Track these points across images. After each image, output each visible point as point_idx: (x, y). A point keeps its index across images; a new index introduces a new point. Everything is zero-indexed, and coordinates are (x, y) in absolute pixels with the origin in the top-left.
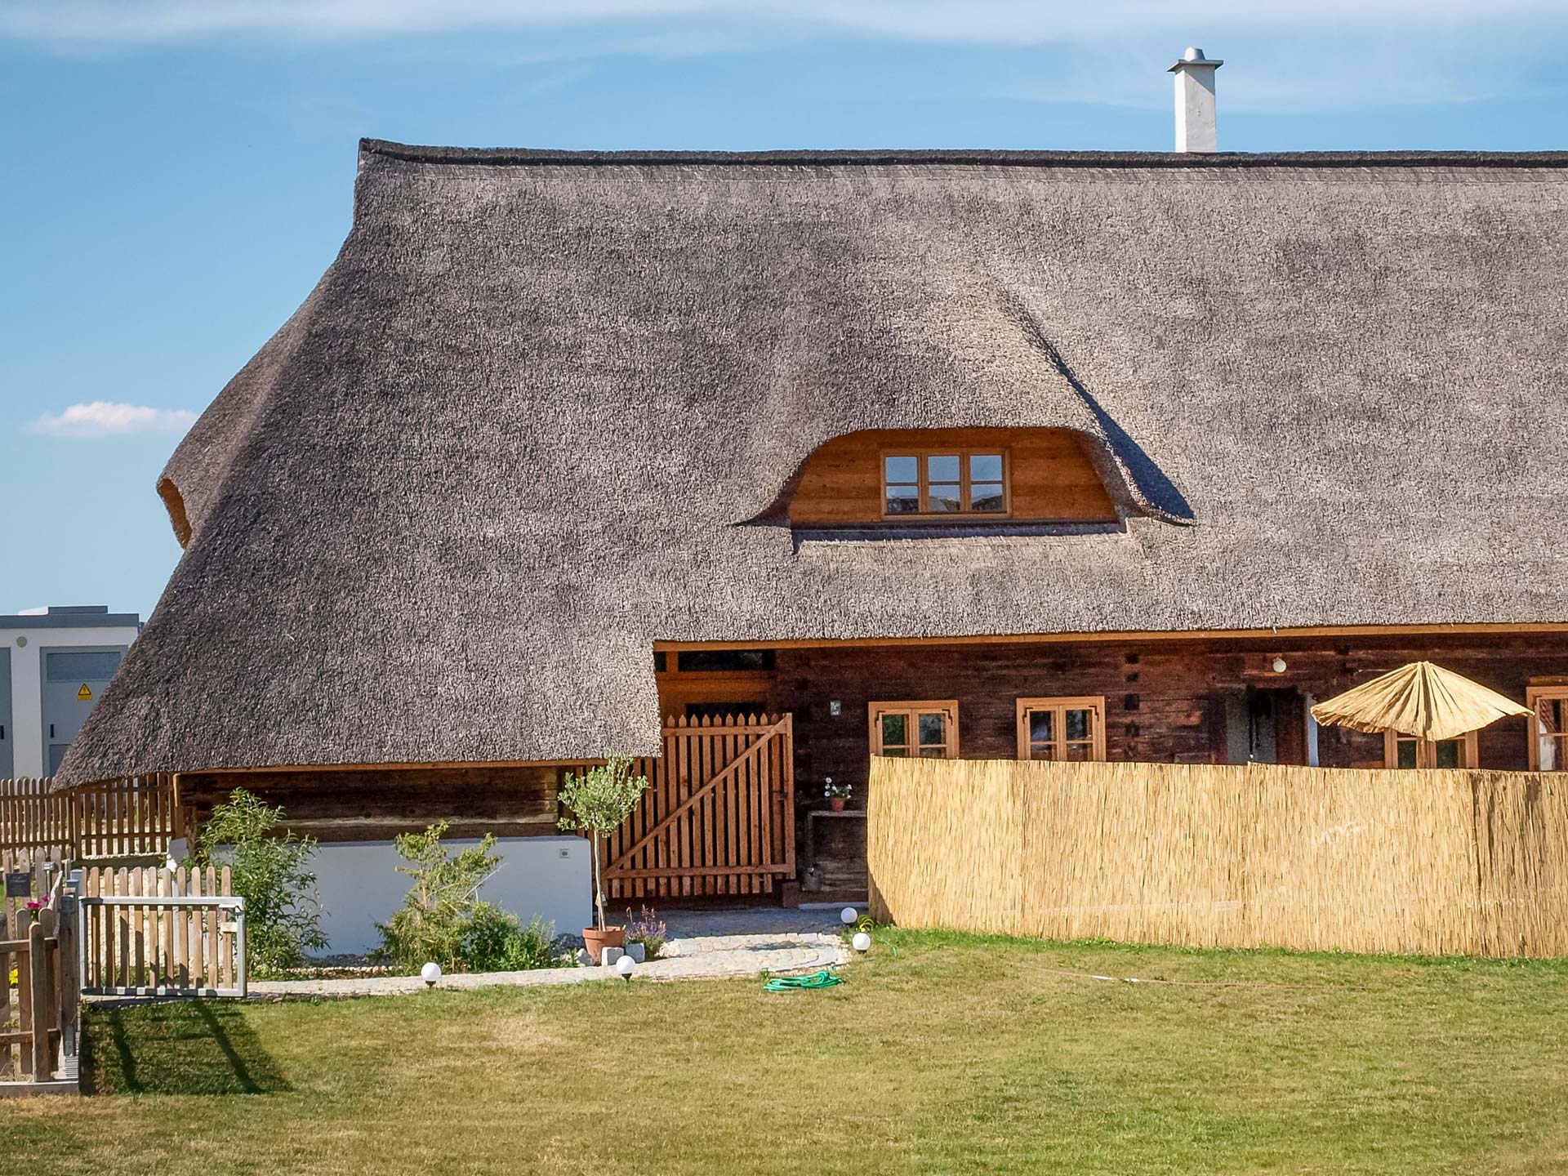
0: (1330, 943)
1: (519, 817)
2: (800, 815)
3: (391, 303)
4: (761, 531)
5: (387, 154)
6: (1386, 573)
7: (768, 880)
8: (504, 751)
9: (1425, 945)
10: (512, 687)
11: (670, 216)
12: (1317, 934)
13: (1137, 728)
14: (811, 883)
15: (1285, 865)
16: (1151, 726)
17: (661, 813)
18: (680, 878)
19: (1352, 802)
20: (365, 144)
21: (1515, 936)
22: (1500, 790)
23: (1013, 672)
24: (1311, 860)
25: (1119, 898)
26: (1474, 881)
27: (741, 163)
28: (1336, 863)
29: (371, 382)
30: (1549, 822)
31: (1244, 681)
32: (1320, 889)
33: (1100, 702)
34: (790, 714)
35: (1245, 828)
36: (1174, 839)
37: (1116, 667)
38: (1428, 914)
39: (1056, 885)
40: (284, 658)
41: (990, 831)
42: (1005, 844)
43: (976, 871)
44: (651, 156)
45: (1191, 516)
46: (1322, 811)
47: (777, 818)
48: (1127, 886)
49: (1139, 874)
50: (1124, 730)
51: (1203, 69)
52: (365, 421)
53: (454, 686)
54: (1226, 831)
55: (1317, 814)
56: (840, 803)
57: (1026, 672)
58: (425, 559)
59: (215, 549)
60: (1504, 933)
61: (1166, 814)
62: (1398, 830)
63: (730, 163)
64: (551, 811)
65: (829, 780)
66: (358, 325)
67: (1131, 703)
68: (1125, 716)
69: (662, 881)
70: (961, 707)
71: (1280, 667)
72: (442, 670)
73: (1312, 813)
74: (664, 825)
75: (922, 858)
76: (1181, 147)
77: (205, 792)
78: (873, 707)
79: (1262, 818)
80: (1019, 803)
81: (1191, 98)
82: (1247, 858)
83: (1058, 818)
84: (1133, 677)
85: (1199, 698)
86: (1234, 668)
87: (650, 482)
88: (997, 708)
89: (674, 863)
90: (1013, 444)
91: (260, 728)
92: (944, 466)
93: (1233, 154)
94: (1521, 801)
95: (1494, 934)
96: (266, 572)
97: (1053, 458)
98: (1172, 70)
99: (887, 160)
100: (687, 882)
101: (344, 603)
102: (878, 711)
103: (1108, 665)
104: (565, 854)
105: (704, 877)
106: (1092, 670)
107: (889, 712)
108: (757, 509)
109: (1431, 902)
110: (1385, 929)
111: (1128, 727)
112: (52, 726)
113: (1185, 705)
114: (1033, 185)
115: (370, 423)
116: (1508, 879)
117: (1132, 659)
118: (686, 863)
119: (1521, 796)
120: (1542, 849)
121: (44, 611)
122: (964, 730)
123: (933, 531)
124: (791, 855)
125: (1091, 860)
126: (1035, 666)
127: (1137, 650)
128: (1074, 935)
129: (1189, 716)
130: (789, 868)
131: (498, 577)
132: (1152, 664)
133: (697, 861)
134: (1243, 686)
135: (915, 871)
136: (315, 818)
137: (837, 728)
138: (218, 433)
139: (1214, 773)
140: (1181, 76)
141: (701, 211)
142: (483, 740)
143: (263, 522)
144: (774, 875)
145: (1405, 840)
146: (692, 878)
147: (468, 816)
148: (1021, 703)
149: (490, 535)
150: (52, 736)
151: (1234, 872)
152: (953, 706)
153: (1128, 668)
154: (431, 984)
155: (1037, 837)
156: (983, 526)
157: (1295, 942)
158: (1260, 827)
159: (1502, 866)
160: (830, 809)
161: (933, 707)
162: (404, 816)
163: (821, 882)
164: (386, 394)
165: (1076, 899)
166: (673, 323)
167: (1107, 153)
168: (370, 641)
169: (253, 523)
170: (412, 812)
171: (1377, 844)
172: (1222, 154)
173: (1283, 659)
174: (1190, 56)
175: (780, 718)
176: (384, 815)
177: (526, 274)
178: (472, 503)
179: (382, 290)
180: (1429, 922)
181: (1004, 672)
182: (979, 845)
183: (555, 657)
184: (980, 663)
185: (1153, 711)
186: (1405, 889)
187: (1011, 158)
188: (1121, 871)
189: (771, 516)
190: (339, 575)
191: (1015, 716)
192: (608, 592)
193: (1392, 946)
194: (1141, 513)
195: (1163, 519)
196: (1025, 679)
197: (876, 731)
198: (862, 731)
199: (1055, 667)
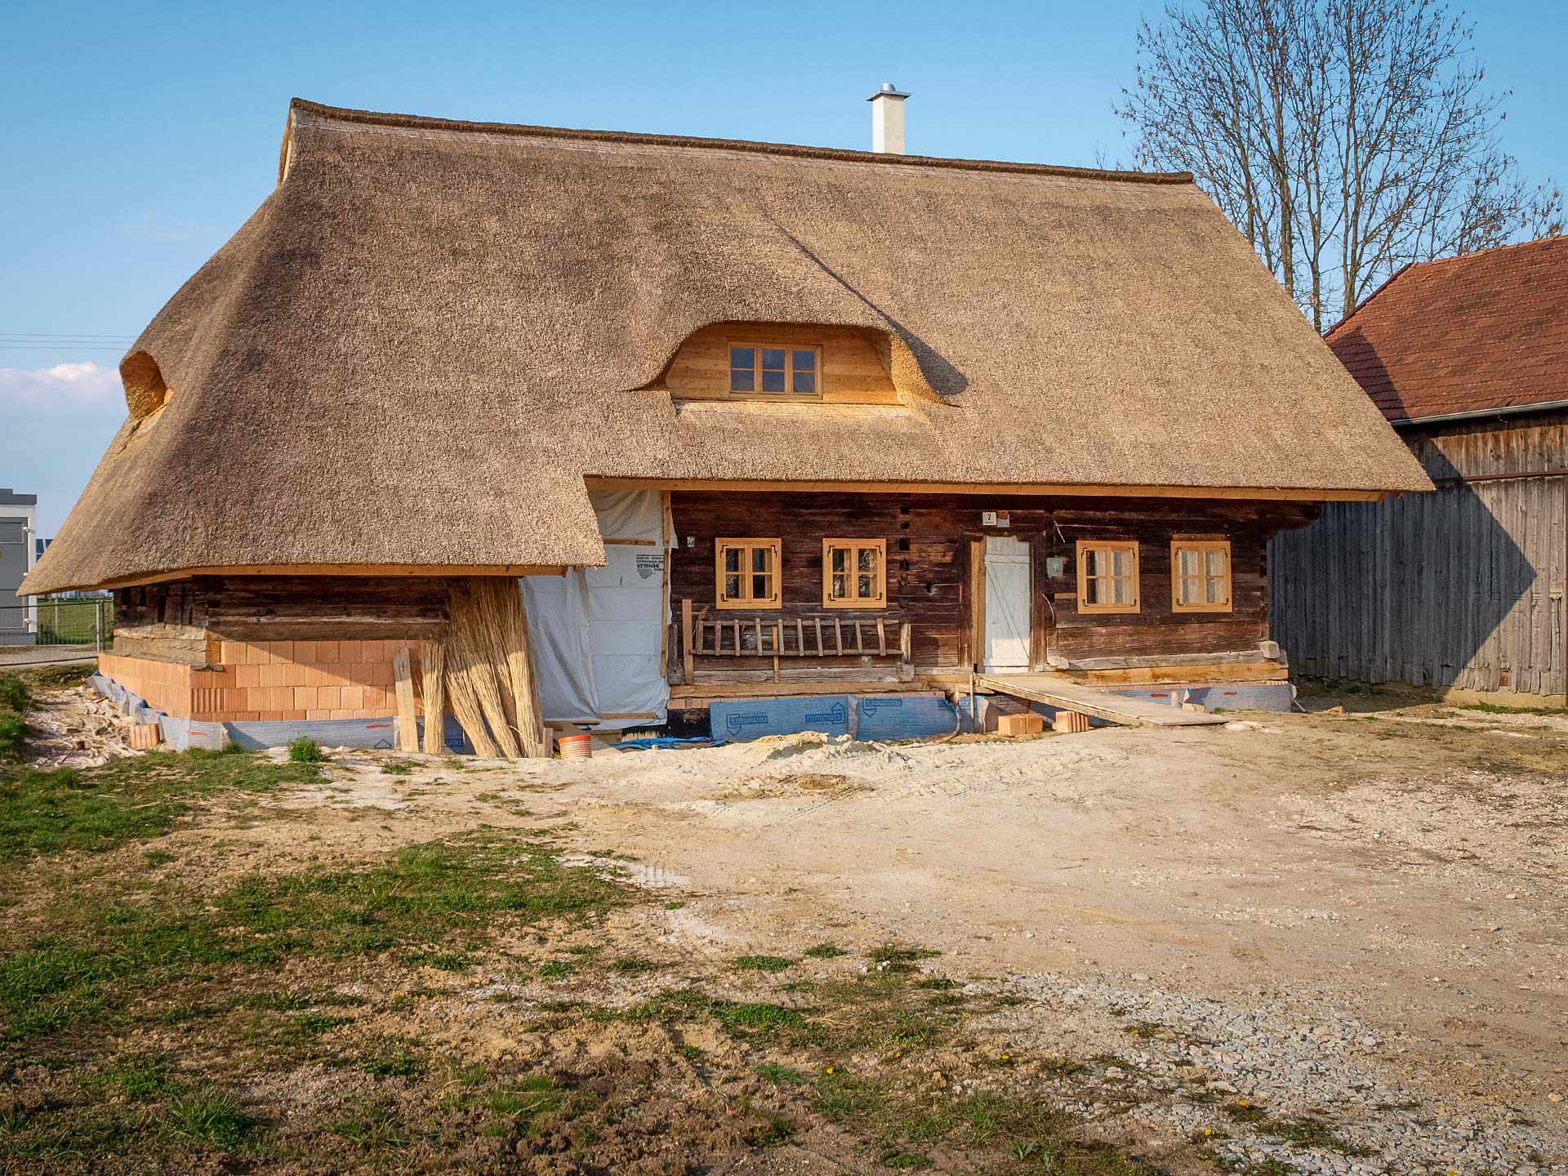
4: (651, 395)
5: (311, 111)
8: (482, 556)
13: (908, 564)
16: (918, 562)
20: (296, 104)
23: (821, 518)
33: (882, 543)
37: (894, 517)
50: (898, 564)
57: (829, 519)
67: (904, 545)
68: (900, 554)
70: (783, 544)
76: (878, 147)
77: (216, 593)
78: (719, 541)
84: (906, 525)
85: (952, 543)
86: (976, 519)
88: (808, 545)
90: (824, 340)
97: (855, 352)
102: (722, 545)
103: (888, 515)
106: (876, 519)
107: (730, 546)
108: (648, 379)
111: (901, 562)
113: (941, 548)
117: (905, 511)
122: (785, 561)
126: (839, 514)
127: (910, 503)
129: (944, 556)
132: (917, 514)
136: (306, 616)
137: (692, 559)
142: (463, 547)
147: (430, 617)
148: (827, 543)
152: (778, 543)
153: (902, 518)
161: (762, 543)
162: (379, 617)
176: (364, 614)
181: (816, 518)
184: (798, 510)
185: (919, 551)
189: (654, 386)
191: (822, 552)
192: (540, 437)
196: (830, 524)
197: (721, 560)
198: (711, 561)
199: (851, 515)
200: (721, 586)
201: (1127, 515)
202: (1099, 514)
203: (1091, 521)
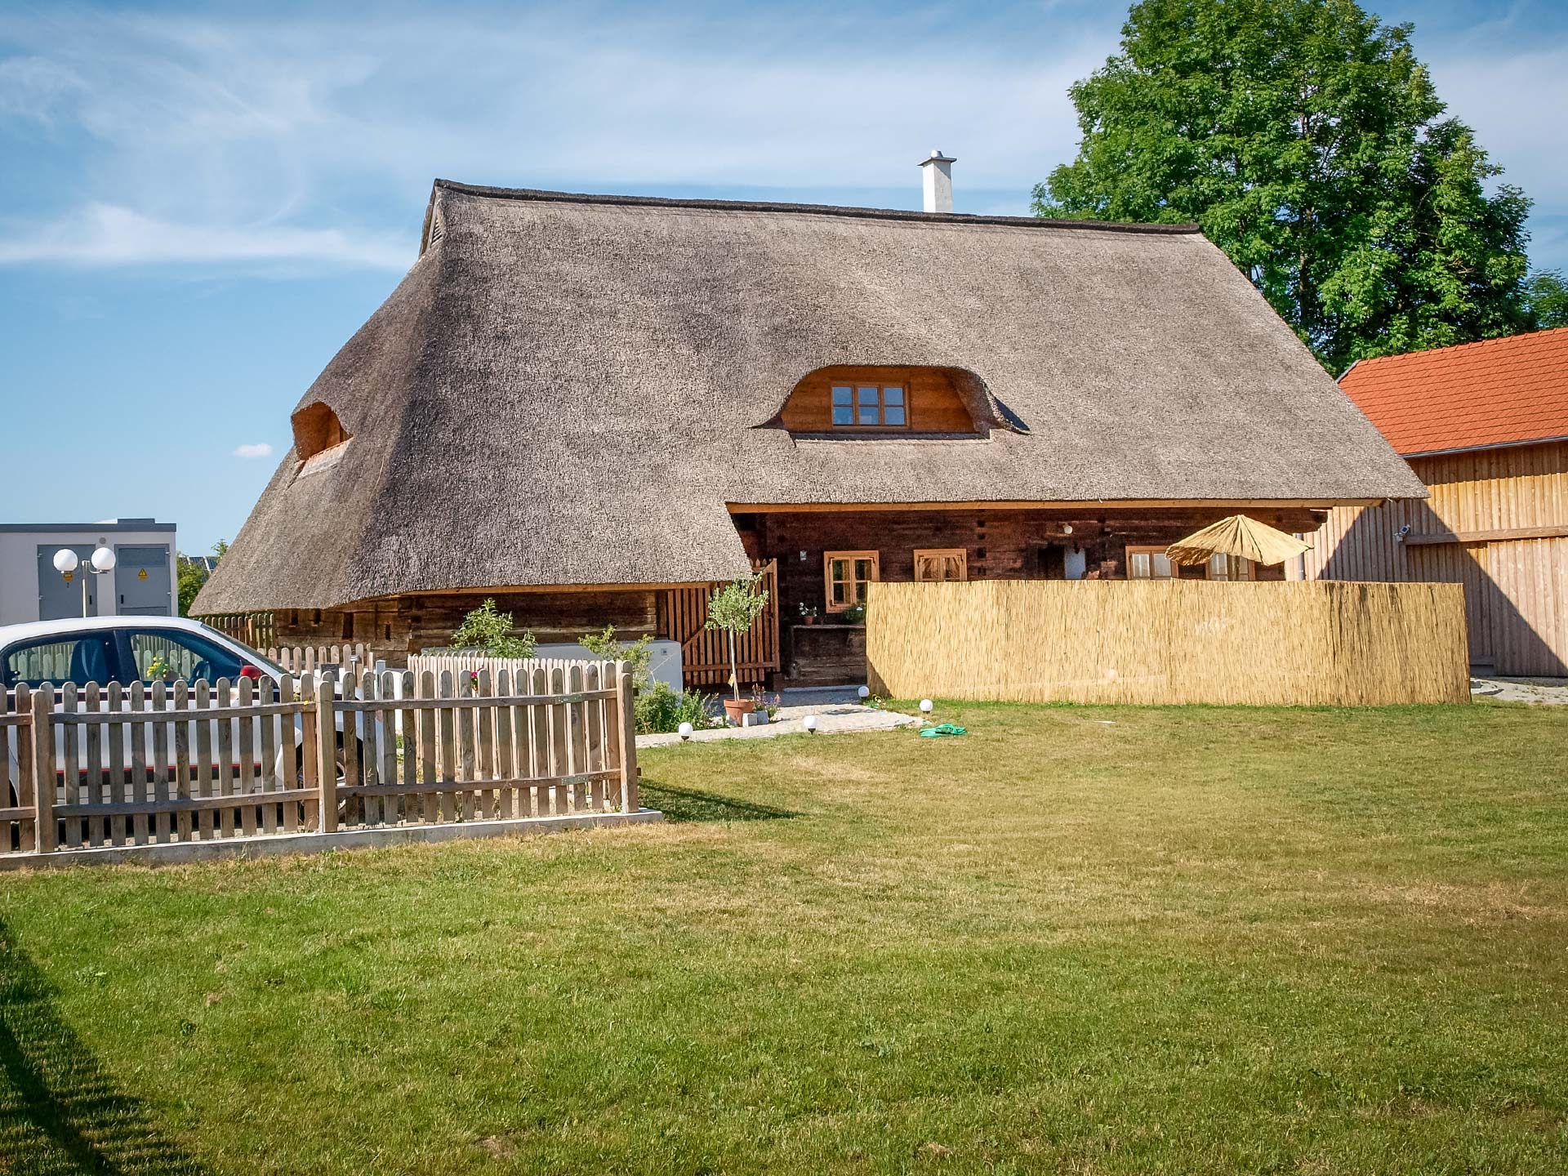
0: (1235, 699)
1: (632, 627)
2: (784, 628)
3: (485, 280)
4: (770, 432)
5: (453, 189)
6: (1152, 466)
7: (762, 672)
8: (650, 575)
9: (1300, 700)
10: (642, 531)
11: (646, 234)
12: (1225, 694)
13: (985, 570)
14: (794, 674)
15: (1199, 648)
16: (992, 568)
17: (694, 628)
18: (706, 672)
19: (1243, 603)
21: (1357, 691)
22: (1345, 594)
23: (912, 532)
24: (1217, 644)
25: (1079, 673)
26: (1331, 655)
27: (677, 206)
28: (1235, 645)
29: (488, 330)
30: (1372, 616)
31: (1046, 539)
32: (1225, 663)
33: (963, 552)
34: (775, 559)
35: (1171, 622)
36: (1118, 632)
37: (972, 529)
38: (1301, 679)
39: (1031, 664)
40: (481, 512)
41: (977, 631)
42: (991, 639)
43: (964, 658)
44: (621, 199)
45: (1028, 430)
46: (1223, 611)
47: (767, 630)
48: (1085, 664)
49: (1094, 656)
50: (976, 571)
51: (943, 163)
52: (491, 354)
53: (603, 532)
54: (1157, 624)
55: (1220, 612)
56: (810, 619)
57: (918, 532)
58: (557, 445)
59: (414, 436)
60: (1350, 690)
61: (1112, 615)
62: (1275, 623)
63: (671, 206)
64: (652, 622)
65: (802, 604)
66: (468, 293)
67: (981, 554)
68: (977, 561)
69: (695, 674)
70: (880, 553)
71: (1069, 530)
72: (591, 521)
73: (1216, 611)
74: (696, 636)
75: (914, 652)
78: (827, 554)
79: (1182, 616)
80: (1003, 610)
81: (937, 181)
82: (1172, 644)
83: (1032, 618)
84: (982, 537)
85: (1021, 551)
86: (1039, 531)
87: (689, 400)
88: (901, 555)
89: (703, 662)
90: (912, 381)
91: (480, 560)
92: (867, 393)
93: (969, 215)
94: (1357, 603)
95: (1344, 691)
96: (452, 452)
97: (936, 390)
98: (922, 165)
99: (768, 208)
100: (711, 674)
101: (512, 473)
102: (829, 557)
103: (966, 527)
104: (665, 652)
105: (722, 671)
106: (958, 532)
107: (836, 558)
108: (765, 417)
109: (1302, 671)
110: (1272, 689)
111: (979, 569)
112: (122, 596)
113: (1013, 555)
114: (859, 227)
115: (494, 356)
116: (1351, 654)
117: (981, 524)
118: (710, 662)
119: (1356, 598)
120: (1369, 633)
121: (115, 522)
122: (883, 570)
123: (873, 436)
124: (776, 656)
125: (1058, 648)
126: (926, 528)
127: (985, 517)
128: (1046, 699)
129: (1015, 562)
130: (776, 663)
131: (608, 457)
132: (992, 527)
133: (717, 660)
134: (1046, 543)
135: (909, 660)
137: (804, 570)
138: (357, 370)
139: (1147, 586)
140: (931, 166)
141: (665, 232)
142: (634, 567)
143: (441, 419)
144: (765, 669)
145: (1282, 628)
146: (714, 671)
148: (917, 553)
149: (596, 431)
150: (122, 602)
151: (1164, 654)
152: (876, 554)
153: (979, 530)
154: (685, 738)
155: (1017, 633)
156: (886, 433)
157: (1210, 699)
158: (1181, 622)
159: (1347, 645)
160: (804, 624)
161: (864, 555)
162: (554, 627)
163: (799, 673)
164: (502, 337)
165: (1047, 675)
166: (667, 300)
167: (896, 211)
168: (538, 499)
169: (435, 419)
170: (560, 623)
171: (1262, 631)
172: (963, 215)
173: (1070, 525)
174: (935, 155)
175: (768, 563)
176: (542, 625)
177: (566, 267)
178: (576, 410)
179: (478, 273)
180: (1302, 684)
181: (906, 532)
182: (966, 639)
183: (664, 513)
184: (891, 526)
185: (994, 559)
186: (1284, 662)
187: (841, 210)
188: (1080, 655)
189: (774, 423)
190: (503, 455)
191: (913, 562)
192: (684, 470)
193: (1278, 700)
194: (998, 426)
195: (1013, 430)
196: (919, 536)
197: (829, 572)
198: (820, 572)
199: (938, 529)
200: (830, 595)
201: (1166, 523)
202: (1143, 523)
203: (1136, 529)
